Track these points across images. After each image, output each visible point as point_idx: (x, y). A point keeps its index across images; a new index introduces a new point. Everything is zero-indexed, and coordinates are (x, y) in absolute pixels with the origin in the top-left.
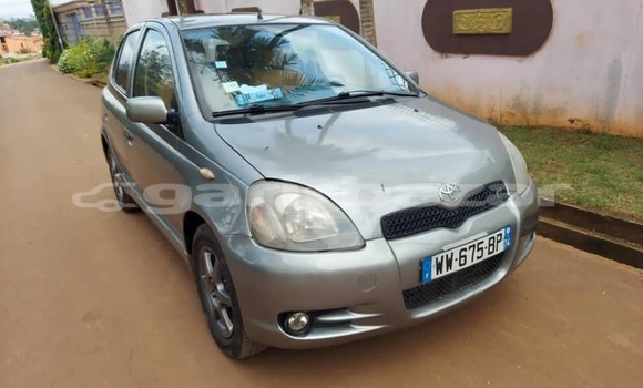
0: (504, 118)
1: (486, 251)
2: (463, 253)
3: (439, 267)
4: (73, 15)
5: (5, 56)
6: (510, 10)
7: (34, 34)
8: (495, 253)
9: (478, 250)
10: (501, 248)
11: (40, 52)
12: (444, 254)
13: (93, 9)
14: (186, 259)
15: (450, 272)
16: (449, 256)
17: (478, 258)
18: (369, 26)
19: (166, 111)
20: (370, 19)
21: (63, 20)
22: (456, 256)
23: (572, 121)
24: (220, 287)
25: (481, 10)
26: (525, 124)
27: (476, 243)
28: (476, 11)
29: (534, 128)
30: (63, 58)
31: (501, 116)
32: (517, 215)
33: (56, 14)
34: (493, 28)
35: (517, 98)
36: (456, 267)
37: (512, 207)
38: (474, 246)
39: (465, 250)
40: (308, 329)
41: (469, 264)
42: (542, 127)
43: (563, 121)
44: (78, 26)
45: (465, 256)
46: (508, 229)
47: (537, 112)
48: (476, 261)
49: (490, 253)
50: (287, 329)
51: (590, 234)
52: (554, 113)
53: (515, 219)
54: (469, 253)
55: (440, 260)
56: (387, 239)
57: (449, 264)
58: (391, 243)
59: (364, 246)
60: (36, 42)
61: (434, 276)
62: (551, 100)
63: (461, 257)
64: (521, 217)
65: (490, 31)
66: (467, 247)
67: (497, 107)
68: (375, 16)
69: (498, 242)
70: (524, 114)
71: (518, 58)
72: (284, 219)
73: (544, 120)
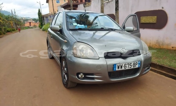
0: (153, 46)
1: (132, 66)
2: (125, 65)
3: (118, 68)
4: (47, 17)
5: (30, 27)
6: (156, 17)
7: (38, 22)
8: (135, 67)
9: (130, 65)
10: (137, 66)
11: (38, 26)
12: (120, 64)
13: (52, 16)
14: (60, 65)
15: (121, 69)
16: (121, 65)
17: (130, 67)
18: (117, 20)
19: (59, 29)
20: (118, 18)
21: (45, 18)
22: (124, 65)
23: (173, 48)
24: (65, 69)
25: (148, 17)
26: (159, 48)
27: (129, 63)
28: (147, 17)
29: (162, 49)
30: (43, 27)
31: (153, 45)
32: (143, 59)
33: (43, 17)
34: (151, 21)
35: (158, 40)
36: (123, 69)
37: (141, 57)
38: (129, 64)
39: (126, 64)
40: (84, 78)
41: (127, 68)
42: (164, 49)
43: (170, 47)
44: (48, 20)
45: (126, 66)
46: (139, 62)
47: (163, 45)
48: (129, 68)
49: (133, 67)
50: (78, 77)
51: (172, 75)
52: (168, 45)
53: (142, 60)
54: (127, 66)
55: (119, 65)
56: (105, 58)
57: (121, 67)
58: (106, 59)
59: (99, 59)
60: (38, 24)
61: (117, 69)
62: (167, 42)
63: (125, 66)
64: (144, 60)
65: (151, 22)
66: (127, 64)
67: (152, 43)
68: (119, 17)
69: (136, 64)
70: (159, 45)
71: (158, 30)
72: (80, 50)
73: (165, 47)
